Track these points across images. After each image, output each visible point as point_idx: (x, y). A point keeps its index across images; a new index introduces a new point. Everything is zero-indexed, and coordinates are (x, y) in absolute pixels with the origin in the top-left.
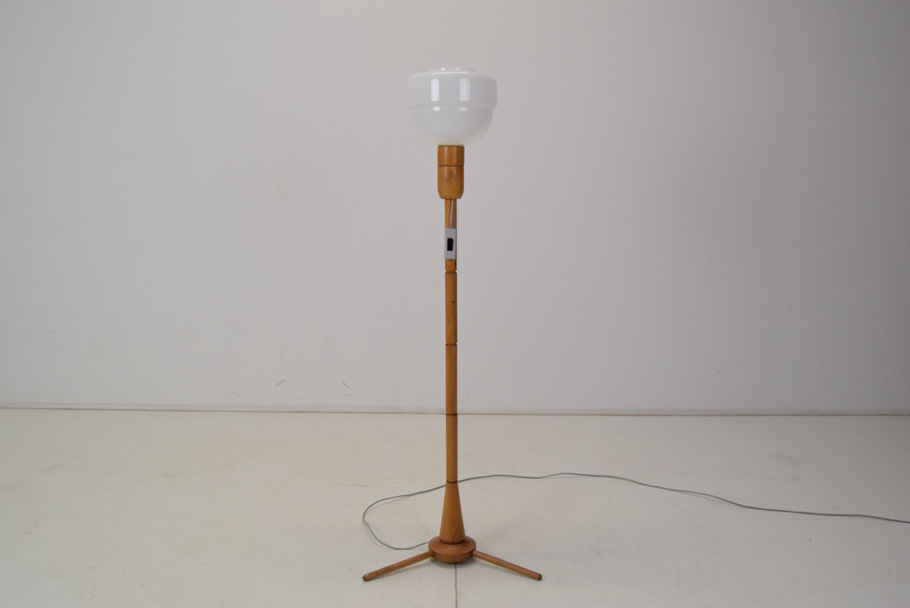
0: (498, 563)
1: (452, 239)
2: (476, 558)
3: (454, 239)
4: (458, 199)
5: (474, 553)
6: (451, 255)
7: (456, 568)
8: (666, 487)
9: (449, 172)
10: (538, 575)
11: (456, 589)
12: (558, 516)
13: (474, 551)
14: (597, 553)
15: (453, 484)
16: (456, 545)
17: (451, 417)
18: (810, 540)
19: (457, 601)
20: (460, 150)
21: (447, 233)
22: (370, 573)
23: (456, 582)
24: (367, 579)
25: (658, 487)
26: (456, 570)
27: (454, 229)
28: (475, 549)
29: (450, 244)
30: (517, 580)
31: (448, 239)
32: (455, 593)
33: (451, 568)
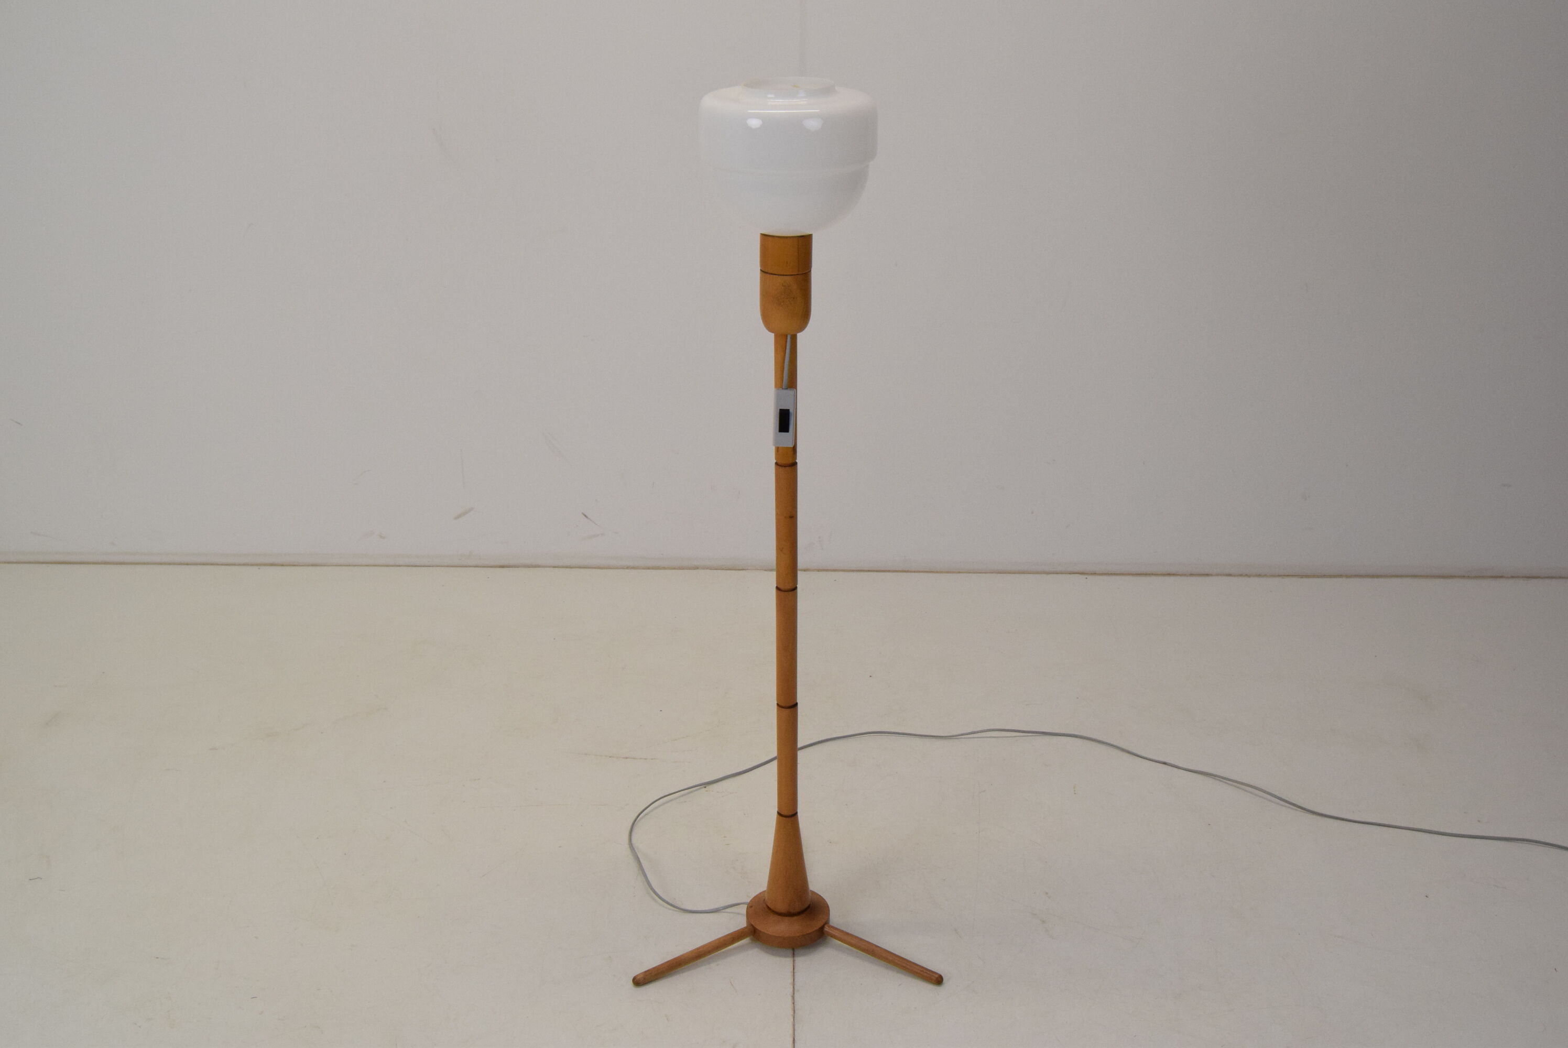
0: (867, 950)
1: (788, 410)
2: (829, 937)
3: (791, 411)
4: (798, 332)
5: (826, 929)
6: (786, 438)
7: (794, 955)
8: (1180, 765)
9: (783, 286)
10: (937, 976)
11: (794, 1003)
12: (979, 832)
13: (826, 927)
14: (1043, 922)
15: (789, 819)
16: (795, 918)
17: (787, 712)
18: (1427, 896)
19: (795, 1032)
20: (803, 244)
21: (778, 399)
22: (645, 972)
23: (794, 987)
24: (640, 981)
25: (1165, 763)
26: (794, 961)
27: (790, 392)
28: (827, 923)
29: (785, 420)
30: (900, 985)
31: (781, 410)
32: (791, 1013)
33: (785, 956)
